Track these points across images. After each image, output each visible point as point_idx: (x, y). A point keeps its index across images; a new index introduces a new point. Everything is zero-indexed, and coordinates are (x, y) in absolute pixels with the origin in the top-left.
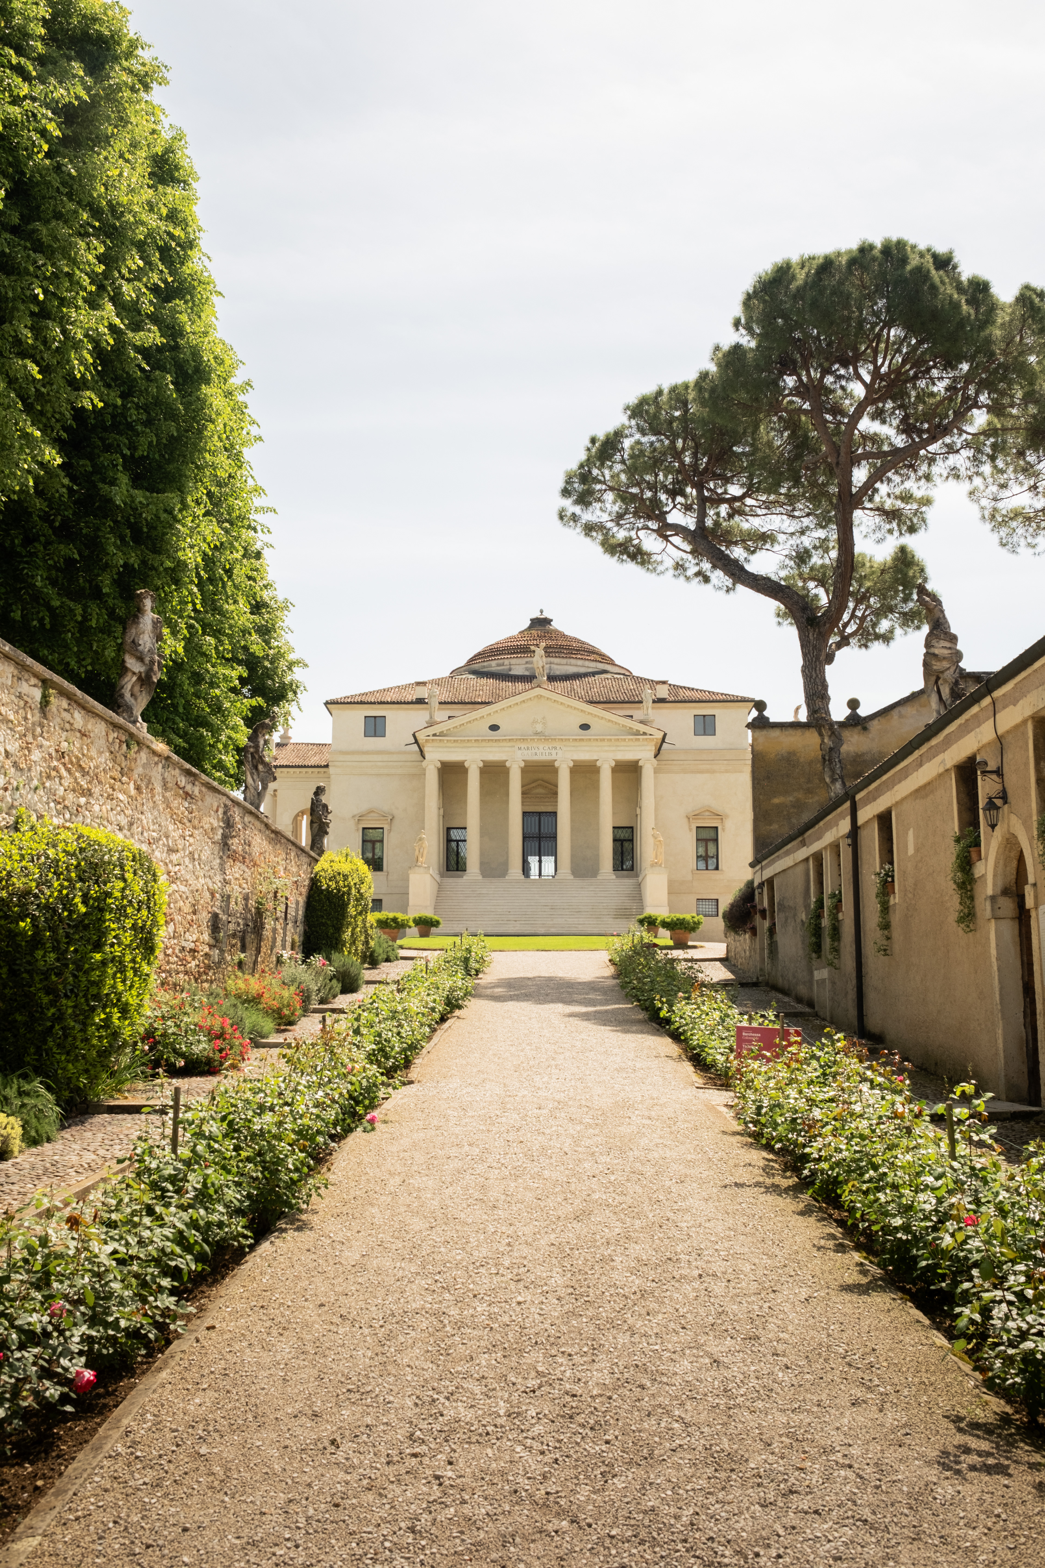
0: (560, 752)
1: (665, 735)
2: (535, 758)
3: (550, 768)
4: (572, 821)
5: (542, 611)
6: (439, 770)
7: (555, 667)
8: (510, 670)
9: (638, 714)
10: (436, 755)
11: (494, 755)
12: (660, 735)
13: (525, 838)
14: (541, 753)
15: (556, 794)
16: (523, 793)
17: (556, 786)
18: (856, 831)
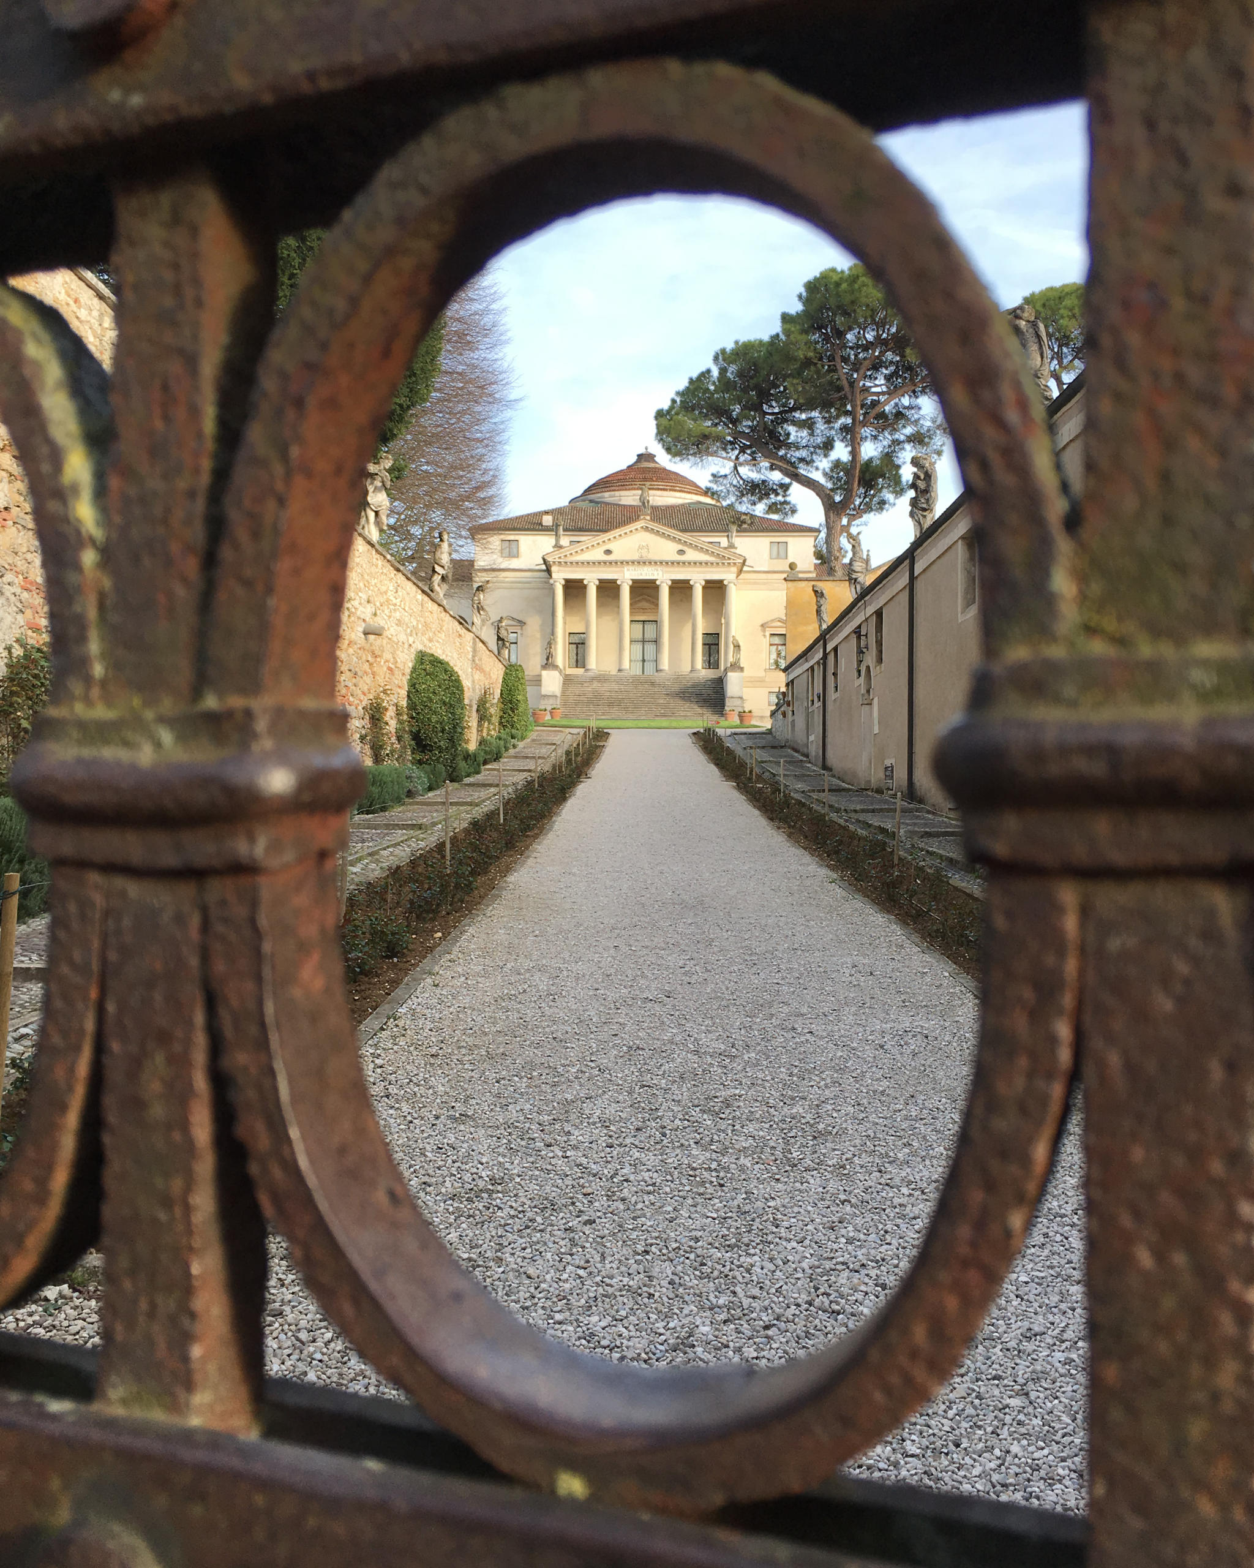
0: (660, 573)
1: (745, 561)
2: (642, 578)
3: (653, 585)
4: (670, 628)
5: (646, 448)
6: (563, 586)
7: (658, 498)
8: (620, 500)
10: (559, 576)
11: (608, 574)
12: (741, 560)
13: (632, 642)
14: (645, 573)
15: (657, 605)
16: (631, 604)
17: (658, 598)
18: (825, 656)
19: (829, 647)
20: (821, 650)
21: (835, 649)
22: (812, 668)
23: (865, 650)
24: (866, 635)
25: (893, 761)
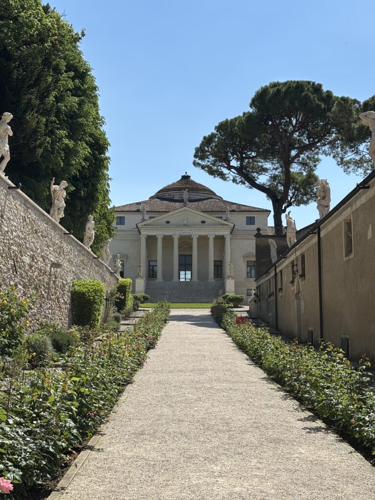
0: (194, 232)
2: (184, 234)
3: (190, 238)
4: (198, 258)
5: (186, 173)
6: (146, 238)
9: (224, 217)
10: (145, 233)
11: (168, 233)
12: (233, 225)
13: (180, 265)
14: (186, 232)
15: (192, 248)
16: (179, 247)
17: (192, 244)
18: (276, 274)
19: (278, 270)
20: (274, 272)
21: (281, 271)
22: (269, 280)
23: (296, 272)
24: (297, 265)
25: (312, 328)
